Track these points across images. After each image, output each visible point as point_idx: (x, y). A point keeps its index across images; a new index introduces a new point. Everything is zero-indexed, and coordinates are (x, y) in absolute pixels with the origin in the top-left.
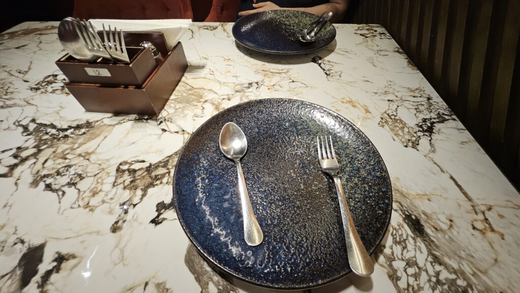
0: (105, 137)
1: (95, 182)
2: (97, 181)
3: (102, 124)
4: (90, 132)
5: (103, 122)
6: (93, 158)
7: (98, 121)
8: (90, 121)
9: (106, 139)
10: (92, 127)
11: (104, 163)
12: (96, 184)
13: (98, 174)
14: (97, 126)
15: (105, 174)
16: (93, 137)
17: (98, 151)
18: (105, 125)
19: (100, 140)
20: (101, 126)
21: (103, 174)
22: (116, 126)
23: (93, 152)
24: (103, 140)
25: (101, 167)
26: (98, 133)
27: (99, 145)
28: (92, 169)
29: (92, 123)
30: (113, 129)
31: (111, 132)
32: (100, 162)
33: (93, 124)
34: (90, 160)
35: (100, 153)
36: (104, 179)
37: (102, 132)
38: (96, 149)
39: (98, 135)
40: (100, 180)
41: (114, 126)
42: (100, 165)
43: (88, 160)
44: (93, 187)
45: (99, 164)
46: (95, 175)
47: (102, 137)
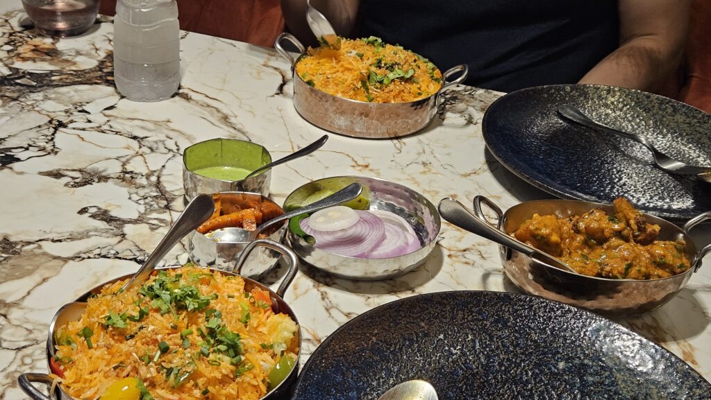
0: (44, 280)
1: (18, 362)
2: (22, 359)
3: (38, 251)
4: (11, 262)
5: (40, 247)
6: (15, 314)
7: (29, 243)
8: (12, 239)
9: (45, 285)
10: (15, 253)
11: (40, 330)
12: (19, 366)
13: (24, 347)
14: (25, 251)
15: (39, 352)
16: (17, 274)
17: (26, 303)
18: (45, 254)
19: (33, 284)
20: (35, 255)
21: (36, 349)
22: (71, 262)
23: (15, 304)
24: (39, 284)
25: (32, 336)
26: (29, 267)
27: (29, 293)
28: (13, 335)
29: (16, 243)
30: (62, 267)
31: (58, 273)
32: (30, 327)
33: (18, 247)
34: (8, 317)
35: (32, 310)
36: (36, 360)
37: (38, 267)
38: (24, 297)
39: (29, 273)
40: (28, 361)
41: (66, 260)
42: (30, 331)
43: (5, 316)
44: (12, 368)
45: (27, 329)
46: (19, 349)
47: (36, 278)
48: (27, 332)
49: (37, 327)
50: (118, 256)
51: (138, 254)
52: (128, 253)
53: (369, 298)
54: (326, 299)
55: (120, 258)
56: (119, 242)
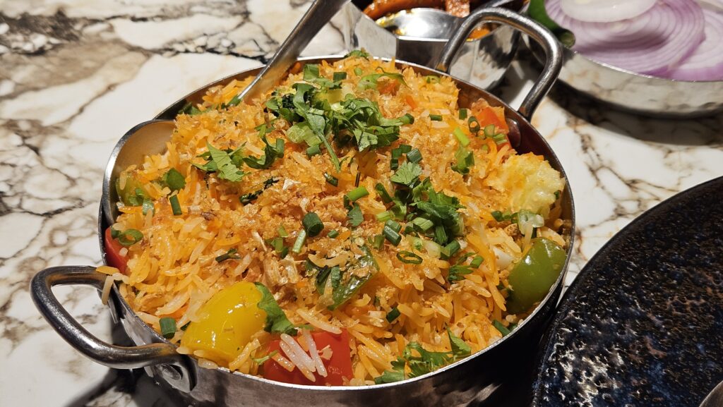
0: (110, 88)
1: (44, 240)
2: (51, 236)
3: (107, 36)
4: (63, 52)
5: (111, 29)
6: (54, 148)
7: (94, 21)
8: (70, 14)
9: (110, 95)
10: (71, 37)
11: (88, 180)
12: (45, 248)
13: (58, 212)
14: (88, 36)
15: (81, 222)
16: (69, 74)
17: (74, 129)
18: (117, 41)
19: (91, 93)
20: (102, 43)
21: (77, 217)
22: (157, 57)
23: (57, 129)
24: (100, 95)
25: (74, 191)
26: (90, 64)
27: (81, 110)
28: (43, 186)
29: (75, 21)
30: (141, 65)
31: (134, 75)
32: (73, 173)
33: (78, 27)
34: (42, 152)
35: (82, 141)
36: (75, 238)
37: (102, 64)
38: (72, 118)
39: (88, 73)
40: (60, 238)
41: (148, 53)
42: (73, 181)
43: (36, 150)
44: (32, 252)
45: (69, 178)
46: (49, 215)
47: (98, 83)
48: (67, 183)
49: (85, 175)
50: (235, 50)
51: (266, 48)
52: (252, 46)
53: (670, 152)
54: (590, 150)
55: (237, 55)
56: (239, 26)
